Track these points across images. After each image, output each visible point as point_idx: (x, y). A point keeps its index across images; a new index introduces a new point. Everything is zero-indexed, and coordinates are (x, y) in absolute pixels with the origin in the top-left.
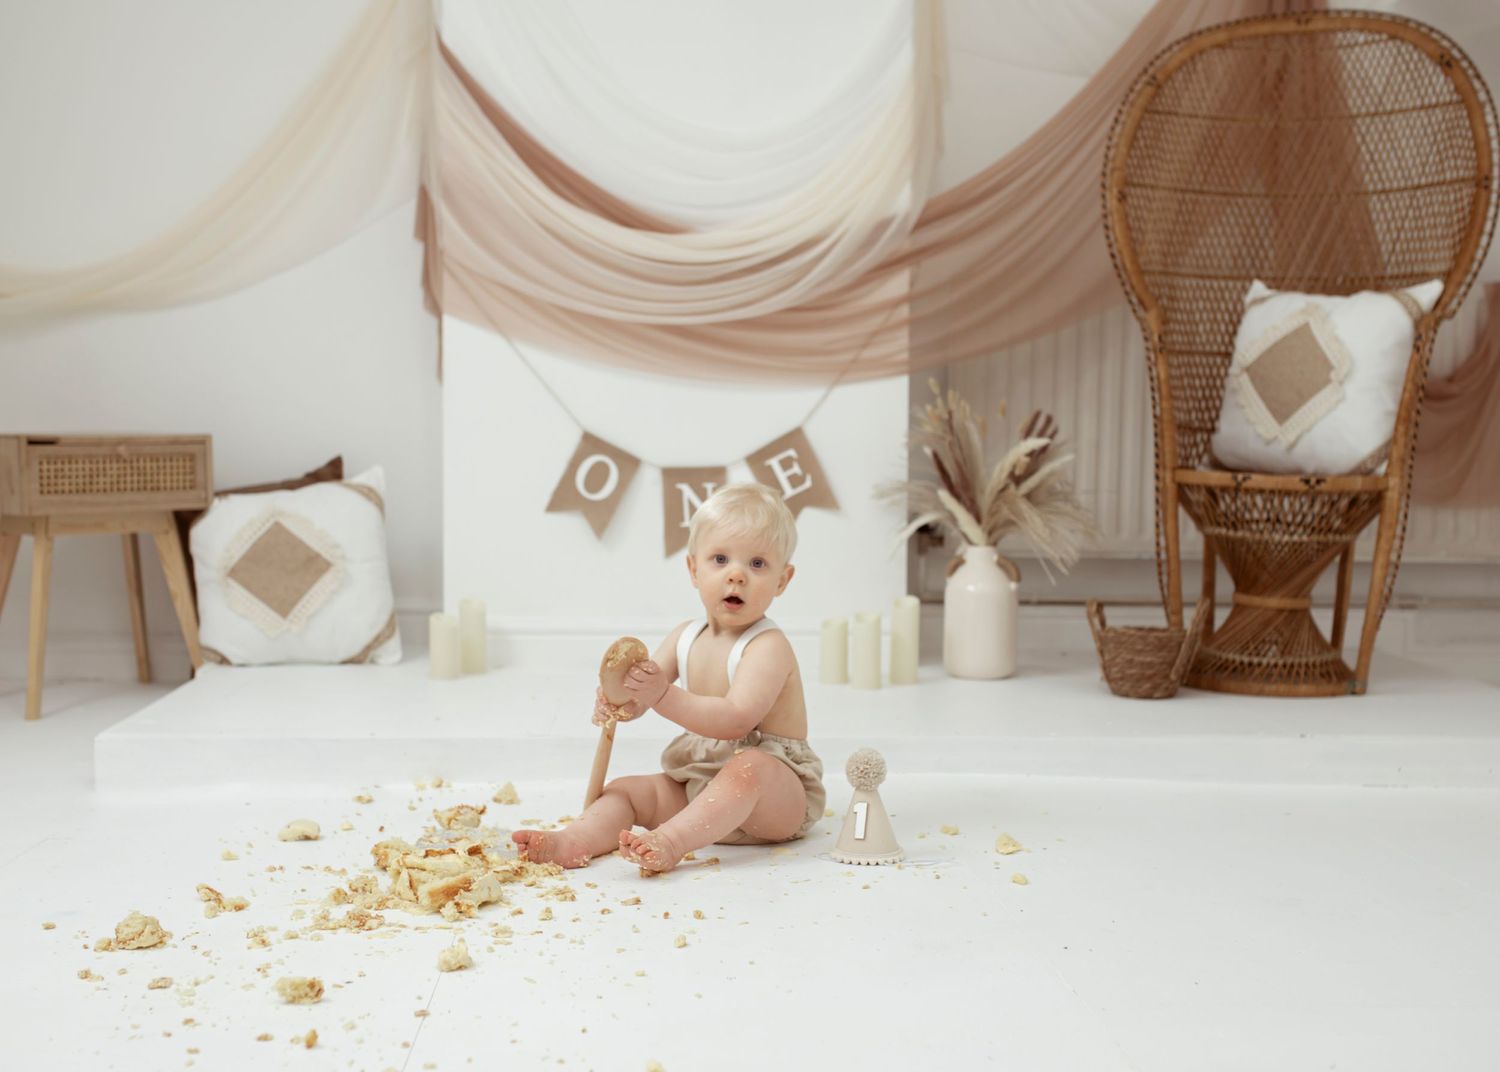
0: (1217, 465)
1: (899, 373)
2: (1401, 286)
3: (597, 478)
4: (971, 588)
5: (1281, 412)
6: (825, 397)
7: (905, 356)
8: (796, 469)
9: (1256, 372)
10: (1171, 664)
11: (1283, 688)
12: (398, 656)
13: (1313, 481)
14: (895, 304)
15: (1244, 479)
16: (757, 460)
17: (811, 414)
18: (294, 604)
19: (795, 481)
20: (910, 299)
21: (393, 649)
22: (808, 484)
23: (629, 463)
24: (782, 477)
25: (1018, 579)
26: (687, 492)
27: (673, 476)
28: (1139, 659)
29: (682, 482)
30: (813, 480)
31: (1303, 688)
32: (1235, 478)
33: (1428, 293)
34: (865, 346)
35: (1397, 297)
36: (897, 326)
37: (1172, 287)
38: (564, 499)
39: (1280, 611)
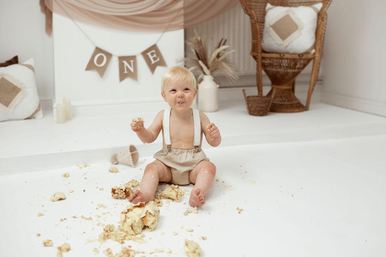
0: (264, 51)
1: (181, 28)
2: (311, 5)
3: (100, 60)
4: (206, 87)
5: (283, 37)
6: (162, 35)
7: (183, 24)
8: (155, 56)
9: (275, 27)
10: (268, 106)
11: (292, 110)
12: (42, 116)
13: (301, 56)
14: (180, 9)
15: (283, 56)
16: (144, 54)
17: (159, 40)
18: (10, 102)
19: (155, 59)
20: (184, 8)
21: (40, 114)
22: (158, 59)
23: (109, 55)
24: (151, 58)
25: (219, 84)
26: (126, 63)
27: (121, 59)
28: (260, 105)
29: (124, 60)
30: (160, 59)
31: (296, 110)
32: (280, 55)
33: (319, 6)
34: (172, 21)
35: (312, 7)
36: (180, 16)
37: (251, 5)
38: (90, 66)
39: (286, 90)
